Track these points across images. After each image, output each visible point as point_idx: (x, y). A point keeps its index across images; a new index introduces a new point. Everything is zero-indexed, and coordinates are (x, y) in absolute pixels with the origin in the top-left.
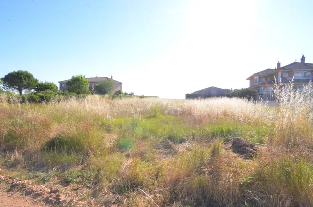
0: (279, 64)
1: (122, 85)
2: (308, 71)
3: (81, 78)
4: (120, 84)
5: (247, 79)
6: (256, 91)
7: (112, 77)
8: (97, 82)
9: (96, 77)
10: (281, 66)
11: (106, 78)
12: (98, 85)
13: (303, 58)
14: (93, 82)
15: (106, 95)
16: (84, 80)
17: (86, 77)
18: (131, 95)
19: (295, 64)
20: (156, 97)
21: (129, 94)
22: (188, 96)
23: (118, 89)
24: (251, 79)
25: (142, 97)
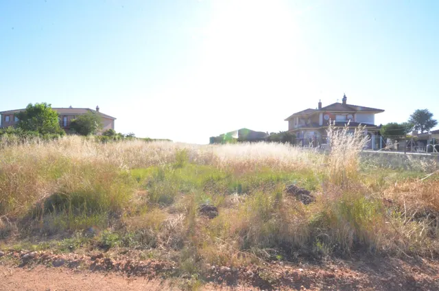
0: (320, 104)
1: (115, 121)
2: (350, 113)
3: (45, 107)
4: (112, 120)
5: (286, 120)
6: (296, 135)
7: (98, 109)
8: (74, 116)
9: (71, 108)
10: (323, 106)
11: (88, 109)
12: (74, 120)
13: (345, 99)
14: (65, 116)
15: (92, 137)
16: (51, 111)
17: (52, 106)
18: (130, 137)
19: (336, 105)
20: (168, 140)
21: (128, 136)
22: (214, 140)
23: (108, 128)
24: (291, 119)
25: (148, 140)
